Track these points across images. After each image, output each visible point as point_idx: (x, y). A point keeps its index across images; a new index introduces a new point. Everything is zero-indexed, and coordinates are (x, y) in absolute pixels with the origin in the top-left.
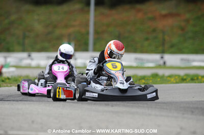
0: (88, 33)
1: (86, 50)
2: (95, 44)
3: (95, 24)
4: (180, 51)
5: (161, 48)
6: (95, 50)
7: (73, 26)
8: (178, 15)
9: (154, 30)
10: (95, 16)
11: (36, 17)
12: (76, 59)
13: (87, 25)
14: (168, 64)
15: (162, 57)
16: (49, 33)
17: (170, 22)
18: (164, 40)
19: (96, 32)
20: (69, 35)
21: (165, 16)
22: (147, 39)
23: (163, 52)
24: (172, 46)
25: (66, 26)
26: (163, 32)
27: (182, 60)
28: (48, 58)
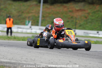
0: (39, 17)
1: (38, 25)
2: (42, 22)
3: (43, 12)
4: (84, 29)
5: (74, 27)
6: (42, 25)
7: (32, 13)
8: (84, 10)
9: (72, 17)
10: (43, 9)
11: (14, 7)
12: (32, 29)
13: (39, 13)
14: (77, 34)
15: (75, 31)
16: (19, 16)
17: (80, 13)
18: (76, 23)
19: (43, 17)
20: (29, 17)
21: (78, 10)
22: (68, 22)
23: (75, 28)
24: (80, 26)
25: (28, 13)
26: (76, 19)
27: (84, 33)
28: (18, 28)
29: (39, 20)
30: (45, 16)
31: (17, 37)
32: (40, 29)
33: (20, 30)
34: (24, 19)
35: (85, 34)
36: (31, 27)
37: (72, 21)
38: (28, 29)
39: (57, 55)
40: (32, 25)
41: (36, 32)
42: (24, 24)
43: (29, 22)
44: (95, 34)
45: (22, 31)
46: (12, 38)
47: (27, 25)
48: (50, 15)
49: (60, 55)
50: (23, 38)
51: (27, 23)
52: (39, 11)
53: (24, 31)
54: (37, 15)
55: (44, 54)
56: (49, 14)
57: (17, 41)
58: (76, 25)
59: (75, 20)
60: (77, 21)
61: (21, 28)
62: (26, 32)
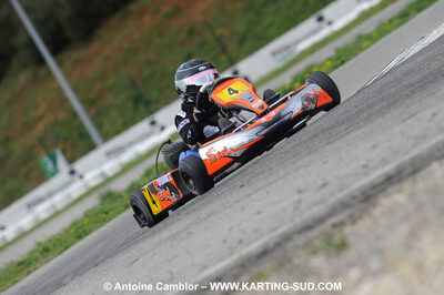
0: (75, 115)
1: (92, 147)
2: (99, 127)
3: (75, 89)
4: (263, 40)
5: (223, 58)
6: (106, 138)
7: (39, 119)
9: (191, 32)
10: (67, 76)
12: (81, 177)
13: (65, 101)
14: (254, 77)
15: (236, 73)
18: (219, 40)
19: (88, 103)
20: (41, 142)
23: (232, 61)
24: (242, 41)
25: (27, 127)
26: (209, 26)
27: (274, 54)
28: (30, 206)
29: (81, 125)
30: (92, 96)
31: (50, 241)
32: (109, 154)
33: (42, 210)
34: (29, 157)
35: (279, 57)
36: (72, 172)
37: (203, 43)
38: (67, 185)
39: (237, 202)
40: (71, 160)
41: (103, 174)
42: (42, 178)
43: (54, 160)
44: (315, 32)
45: (53, 206)
46: (36, 260)
47: (56, 171)
48: (111, 81)
49: (250, 195)
50: (72, 231)
51: (50, 167)
52: (60, 92)
53: (59, 200)
54: (62, 115)
55: (190, 233)
56: (102, 77)
57: (60, 253)
58: (224, 49)
59: (208, 36)
60: (219, 32)
61: (40, 200)
62: (67, 202)
